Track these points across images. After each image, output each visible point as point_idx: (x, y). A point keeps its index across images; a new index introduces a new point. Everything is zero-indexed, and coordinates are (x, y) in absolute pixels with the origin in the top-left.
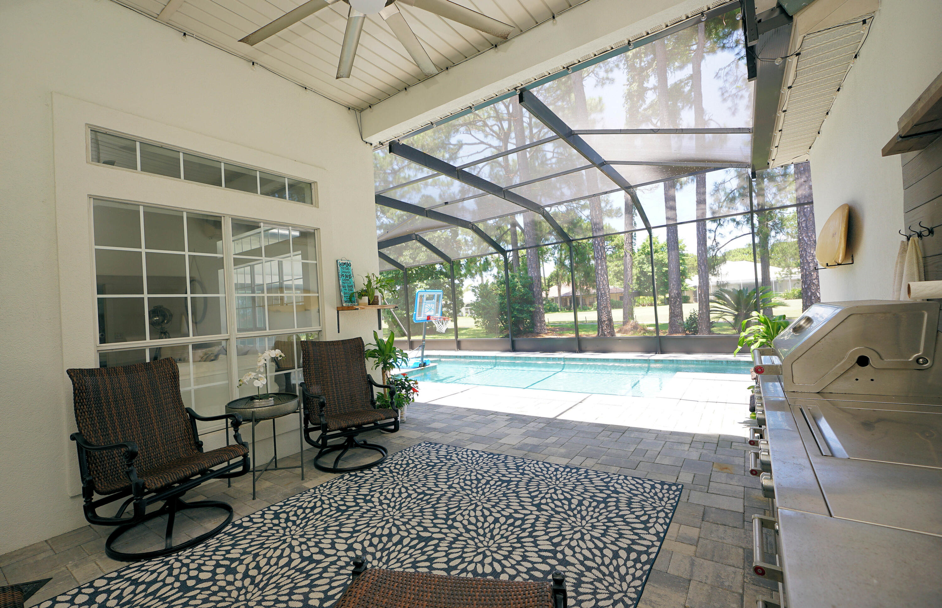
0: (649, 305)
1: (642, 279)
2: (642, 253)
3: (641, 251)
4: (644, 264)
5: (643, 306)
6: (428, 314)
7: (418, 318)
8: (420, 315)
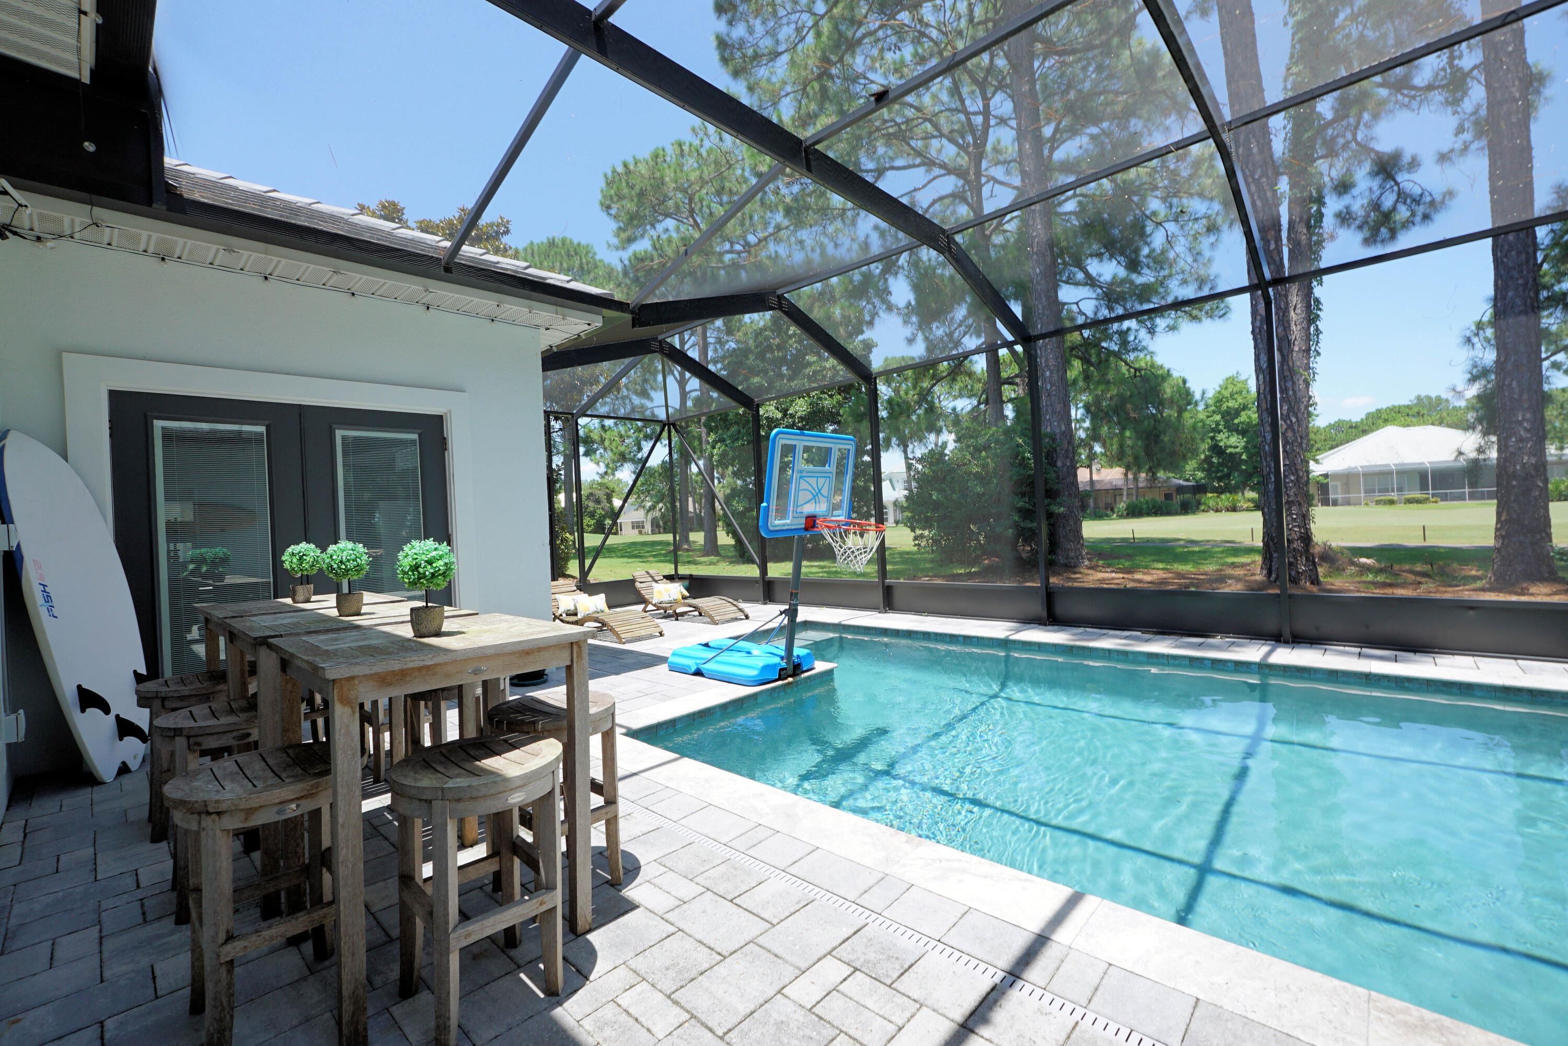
0: (1228, 510)
1: (1215, 460)
2: (1214, 412)
3: (1213, 408)
4: (1220, 431)
5: (1217, 511)
6: (809, 509)
7: (777, 523)
8: (782, 512)
